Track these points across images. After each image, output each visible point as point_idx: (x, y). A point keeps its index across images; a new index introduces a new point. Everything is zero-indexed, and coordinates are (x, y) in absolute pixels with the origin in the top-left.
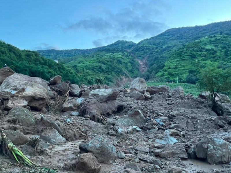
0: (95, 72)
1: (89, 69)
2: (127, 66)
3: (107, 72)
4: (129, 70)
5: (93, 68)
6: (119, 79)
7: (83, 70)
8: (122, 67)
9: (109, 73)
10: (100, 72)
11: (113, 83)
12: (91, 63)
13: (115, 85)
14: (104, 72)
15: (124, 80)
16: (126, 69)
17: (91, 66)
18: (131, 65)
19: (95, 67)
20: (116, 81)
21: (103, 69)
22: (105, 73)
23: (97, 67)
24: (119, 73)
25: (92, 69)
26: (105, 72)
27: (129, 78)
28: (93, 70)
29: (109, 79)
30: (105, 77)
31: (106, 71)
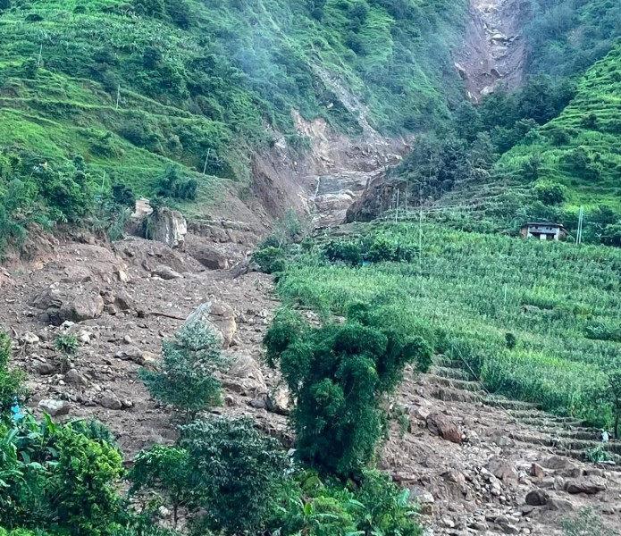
0: (110, 89)
1: (68, 69)
2: (360, 37)
3: (195, 90)
4: (369, 69)
5: (102, 58)
6: (281, 144)
7: (31, 75)
8: (318, 44)
9: (214, 103)
10: (148, 92)
11: (232, 176)
12: (93, 18)
13: (243, 195)
14: (176, 92)
15: (323, 150)
16: (348, 59)
17: (83, 45)
18: (394, 33)
19: (117, 56)
20: (253, 166)
21: (167, 71)
22: (179, 98)
23: (126, 50)
24: (288, 101)
25: (94, 65)
26: (182, 89)
27: (360, 130)
28: (94, 74)
29: (204, 145)
30: (179, 132)
31: (189, 86)
